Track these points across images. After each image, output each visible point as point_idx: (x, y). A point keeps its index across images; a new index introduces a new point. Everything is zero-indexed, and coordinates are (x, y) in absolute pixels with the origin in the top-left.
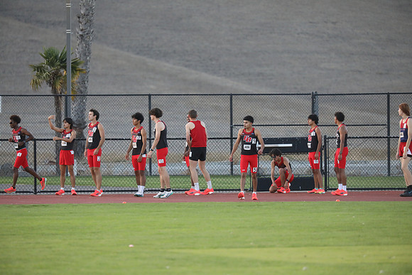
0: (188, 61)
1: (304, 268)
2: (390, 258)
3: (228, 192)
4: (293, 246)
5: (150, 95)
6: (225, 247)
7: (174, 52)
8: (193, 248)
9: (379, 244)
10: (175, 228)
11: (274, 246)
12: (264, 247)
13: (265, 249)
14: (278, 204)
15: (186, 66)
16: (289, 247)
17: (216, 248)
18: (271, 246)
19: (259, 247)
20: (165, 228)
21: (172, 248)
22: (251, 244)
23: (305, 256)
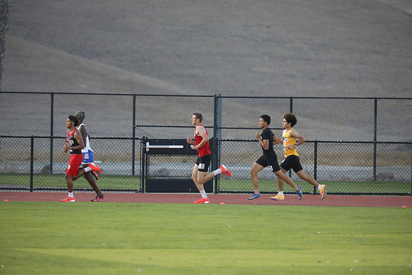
0: (120, 61)
1: (139, 270)
2: (234, 262)
3: (117, 192)
4: (144, 248)
5: (52, 94)
6: (74, 247)
7: (108, 52)
8: (42, 248)
9: (231, 248)
10: (38, 227)
11: (125, 247)
12: (114, 248)
13: (114, 250)
14: (158, 206)
15: (119, 66)
16: (139, 248)
17: (64, 248)
18: (122, 248)
19: (109, 248)
20: (28, 227)
21: (21, 247)
22: (104, 244)
23: (150, 258)
